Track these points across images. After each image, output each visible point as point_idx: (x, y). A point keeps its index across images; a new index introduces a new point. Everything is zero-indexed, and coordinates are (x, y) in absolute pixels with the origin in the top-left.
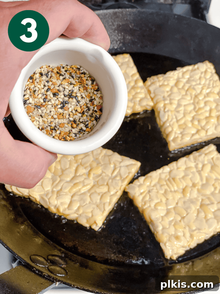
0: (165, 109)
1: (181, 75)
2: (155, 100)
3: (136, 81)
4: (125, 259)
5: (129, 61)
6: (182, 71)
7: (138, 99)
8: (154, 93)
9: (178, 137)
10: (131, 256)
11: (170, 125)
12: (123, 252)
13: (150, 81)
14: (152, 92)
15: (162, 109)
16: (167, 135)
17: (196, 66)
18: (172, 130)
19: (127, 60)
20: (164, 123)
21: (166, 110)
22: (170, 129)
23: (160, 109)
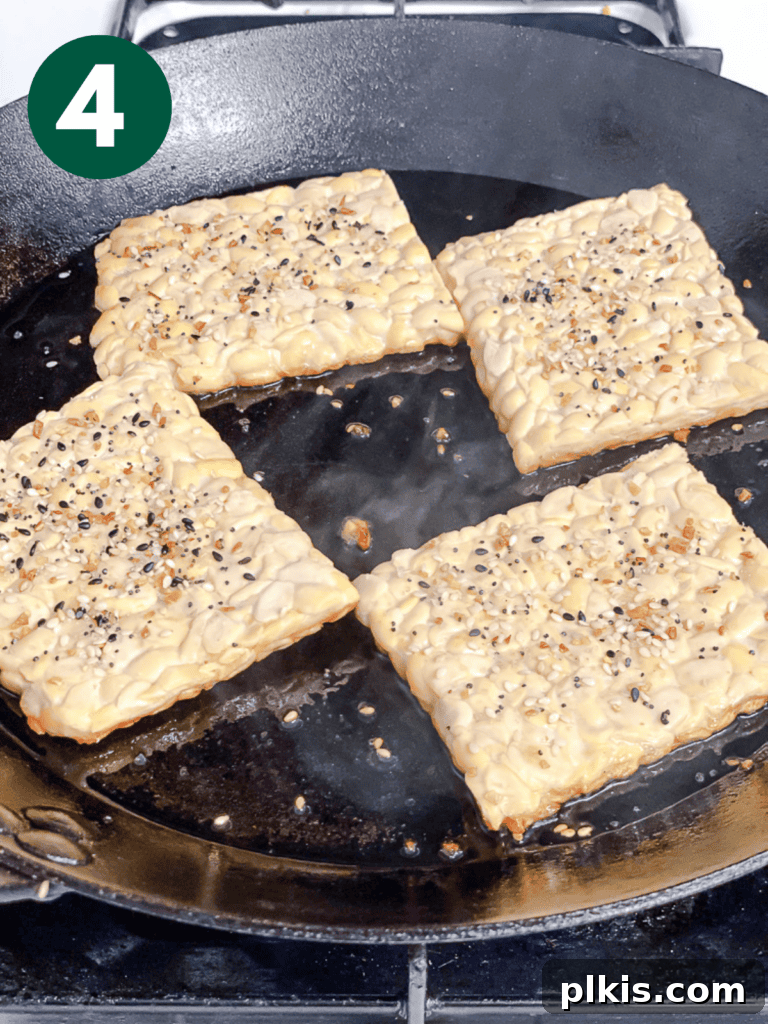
0: (502, 335)
1: (565, 227)
2: (467, 310)
3: (404, 252)
4: (333, 833)
5: (382, 187)
6: (572, 216)
7: (409, 307)
8: (467, 285)
9: (545, 426)
10: (356, 823)
11: (520, 385)
12: (326, 809)
13: (455, 250)
14: (460, 281)
15: (495, 336)
16: (511, 421)
17: (623, 199)
18: (528, 402)
19: (376, 184)
20: (500, 380)
21: (507, 337)
22: (518, 400)
23: (488, 335)
